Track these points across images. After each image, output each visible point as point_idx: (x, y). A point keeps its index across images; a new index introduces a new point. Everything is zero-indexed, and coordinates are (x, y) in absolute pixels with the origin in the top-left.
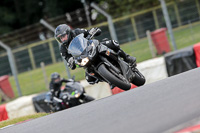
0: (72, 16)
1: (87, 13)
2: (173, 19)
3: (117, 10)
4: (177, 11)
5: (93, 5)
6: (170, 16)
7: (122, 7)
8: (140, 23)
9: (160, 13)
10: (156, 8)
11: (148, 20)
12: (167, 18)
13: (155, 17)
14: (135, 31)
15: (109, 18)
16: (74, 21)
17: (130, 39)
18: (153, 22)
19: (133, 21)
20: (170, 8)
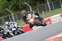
2: (15, 18)
4: (16, 16)
6: (14, 17)
8: (5, 20)
9: (11, 16)
10: (10, 15)
11: (8, 19)
12: (13, 18)
13: (10, 18)
17: (2, 25)
18: (9, 19)
19: (3, 19)
20: (14, 15)
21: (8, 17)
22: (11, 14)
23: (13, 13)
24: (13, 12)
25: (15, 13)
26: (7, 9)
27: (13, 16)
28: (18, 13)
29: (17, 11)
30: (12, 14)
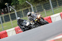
0: (3, 10)
1: (8, 9)
3: (18, 8)
5: (10, 6)
7: (19, 7)
8: (24, 12)
14: (23, 14)
15: (15, 10)
16: (4, 11)
20: (34, 8)
25: (34, 6)
26: (26, 1)
28: (37, 5)
29: (36, 3)
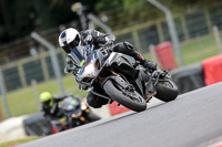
11: (152, 34)
21: (154, 28)
22: (164, 15)
23: (173, 13)
24: (171, 9)
27: (171, 25)
30: (169, 17)
